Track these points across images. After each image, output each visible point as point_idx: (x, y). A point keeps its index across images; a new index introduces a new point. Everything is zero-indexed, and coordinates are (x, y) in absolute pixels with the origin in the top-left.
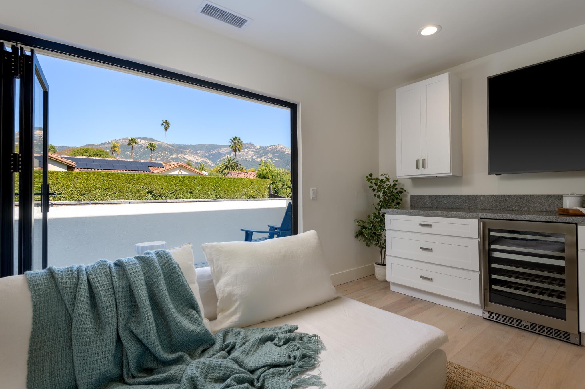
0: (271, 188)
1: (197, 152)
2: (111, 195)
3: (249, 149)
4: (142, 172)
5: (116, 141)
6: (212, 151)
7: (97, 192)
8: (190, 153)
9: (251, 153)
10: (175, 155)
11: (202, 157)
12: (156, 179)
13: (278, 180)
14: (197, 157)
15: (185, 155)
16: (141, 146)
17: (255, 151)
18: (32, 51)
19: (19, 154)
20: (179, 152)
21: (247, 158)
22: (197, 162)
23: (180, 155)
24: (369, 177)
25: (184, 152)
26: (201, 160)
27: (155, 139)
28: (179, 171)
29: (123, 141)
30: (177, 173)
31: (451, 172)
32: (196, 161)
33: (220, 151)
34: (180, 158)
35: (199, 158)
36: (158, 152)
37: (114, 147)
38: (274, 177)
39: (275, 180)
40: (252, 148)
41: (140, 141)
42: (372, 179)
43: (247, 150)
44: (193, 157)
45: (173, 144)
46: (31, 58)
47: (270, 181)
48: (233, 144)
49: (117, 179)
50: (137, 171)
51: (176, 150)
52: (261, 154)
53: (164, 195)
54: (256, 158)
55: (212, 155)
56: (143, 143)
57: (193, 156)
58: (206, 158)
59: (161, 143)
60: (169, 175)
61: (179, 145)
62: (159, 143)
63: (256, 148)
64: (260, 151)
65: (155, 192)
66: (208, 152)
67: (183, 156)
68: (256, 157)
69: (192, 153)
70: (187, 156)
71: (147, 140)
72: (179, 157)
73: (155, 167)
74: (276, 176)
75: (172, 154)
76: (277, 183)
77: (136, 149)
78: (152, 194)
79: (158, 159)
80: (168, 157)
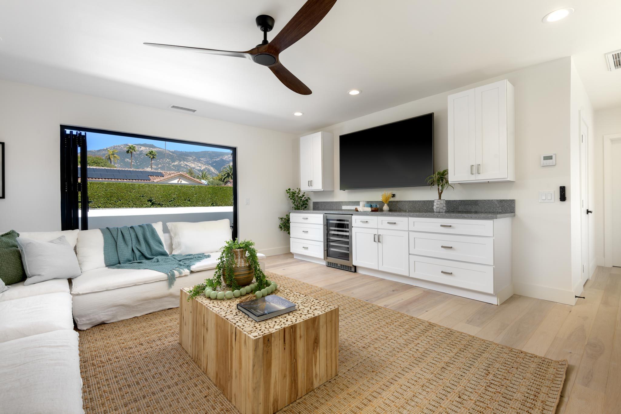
1: (200, 160)
2: (113, 203)
4: (143, 181)
5: (115, 148)
6: (216, 159)
7: (100, 201)
8: (192, 160)
10: (177, 162)
11: (205, 164)
12: (155, 188)
14: (200, 164)
15: (187, 162)
16: (141, 153)
18: (85, 133)
19: (80, 183)
20: (181, 159)
22: (200, 170)
23: (182, 163)
24: (289, 191)
25: (186, 159)
26: (204, 168)
27: (156, 146)
28: (178, 180)
29: (122, 148)
30: (177, 182)
31: (322, 188)
32: (199, 168)
33: (224, 159)
34: (182, 165)
35: (203, 166)
36: (159, 160)
41: (140, 148)
42: (290, 192)
44: (196, 164)
45: (175, 151)
46: (85, 136)
49: (119, 188)
50: (137, 180)
51: (178, 157)
53: (163, 203)
55: (215, 162)
58: (210, 166)
59: (162, 150)
60: (168, 185)
61: (181, 151)
62: (160, 149)
65: (154, 201)
66: (211, 159)
67: (186, 163)
69: (194, 160)
70: (189, 163)
71: (148, 147)
73: (155, 176)
75: (174, 162)
77: (136, 156)
78: (152, 202)
79: (159, 166)
80: (169, 164)
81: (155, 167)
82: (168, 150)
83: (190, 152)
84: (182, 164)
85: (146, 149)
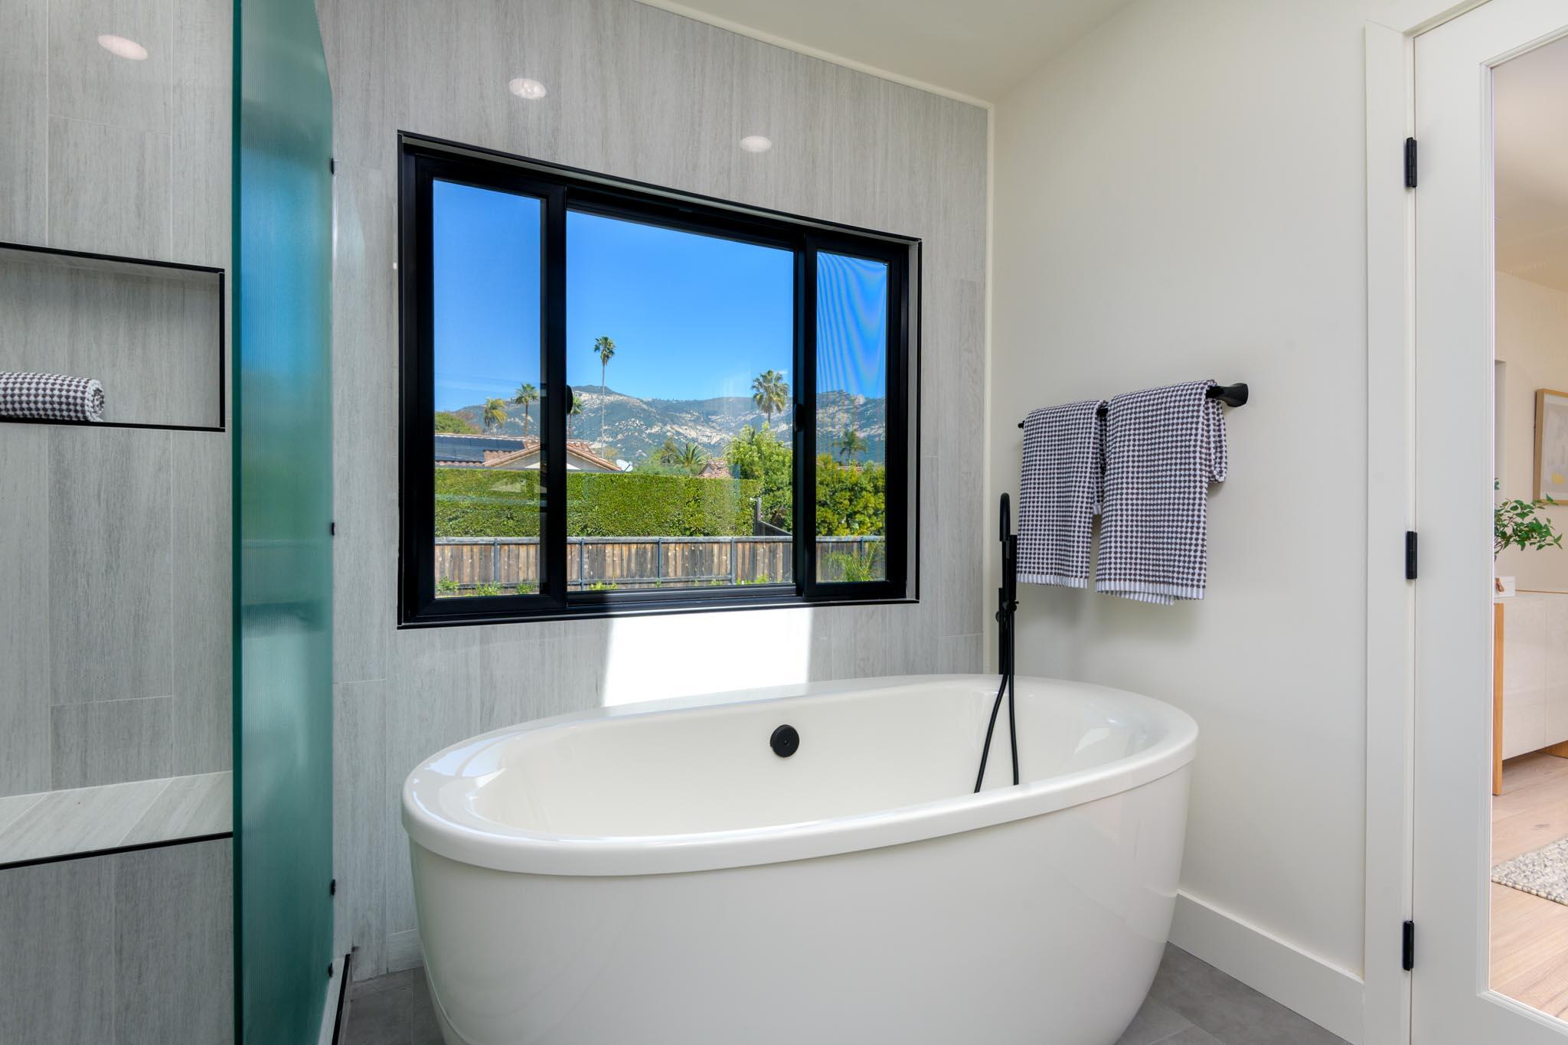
0: (760, 506)
1: (709, 419)
3: (839, 406)
4: (464, 464)
6: (746, 415)
8: (693, 421)
9: (843, 417)
10: (657, 426)
13: (782, 483)
14: (708, 430)
15: (680, 426)
17: (852, 411)
20: (666, 419)
21: (833, 430)
22: (710, 443)
23: (668, 427)
25: (677, 417)
26: (718, 439)
27: (613, 390)
32: (705, 440)
34: (669, 434)
36: (620, 421)
37: (494, 407)
38: (771, 473)
39: (775, 483)
40: (847, 402)
41: (580, 395)
43: (831, 410)
44: (700, 430)
45: (654, 401)
47: (760, 485)
48: (762, 390)
51: (659, 414)
52: (868, 419)
54: (856, 430)
56: (586, 398)
57: (699, 428)
58: (731, 434)
59: (625, 398)
61: (668, 401)
62: (621, 398)
63: (856, 404)
64: (867, 410)
67: (677, 428)
68: (855, 427)
69: (696, 421)
70: (685, 427)
71: (595, 392)
72: (665, 433)
74: (778, 470)
75: (650, 426)
76: (781, 492)
79: (620, 437)
80: (641, 432)
81: (611, 439)
82: (638, 399)
83: (687, 402)
84: (668, 431)
85: (592, 399)
